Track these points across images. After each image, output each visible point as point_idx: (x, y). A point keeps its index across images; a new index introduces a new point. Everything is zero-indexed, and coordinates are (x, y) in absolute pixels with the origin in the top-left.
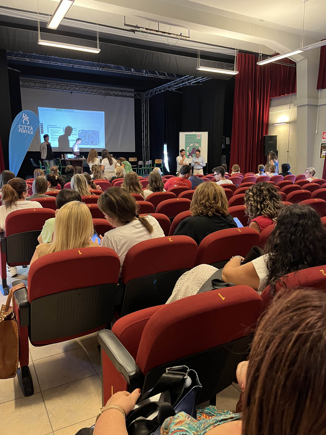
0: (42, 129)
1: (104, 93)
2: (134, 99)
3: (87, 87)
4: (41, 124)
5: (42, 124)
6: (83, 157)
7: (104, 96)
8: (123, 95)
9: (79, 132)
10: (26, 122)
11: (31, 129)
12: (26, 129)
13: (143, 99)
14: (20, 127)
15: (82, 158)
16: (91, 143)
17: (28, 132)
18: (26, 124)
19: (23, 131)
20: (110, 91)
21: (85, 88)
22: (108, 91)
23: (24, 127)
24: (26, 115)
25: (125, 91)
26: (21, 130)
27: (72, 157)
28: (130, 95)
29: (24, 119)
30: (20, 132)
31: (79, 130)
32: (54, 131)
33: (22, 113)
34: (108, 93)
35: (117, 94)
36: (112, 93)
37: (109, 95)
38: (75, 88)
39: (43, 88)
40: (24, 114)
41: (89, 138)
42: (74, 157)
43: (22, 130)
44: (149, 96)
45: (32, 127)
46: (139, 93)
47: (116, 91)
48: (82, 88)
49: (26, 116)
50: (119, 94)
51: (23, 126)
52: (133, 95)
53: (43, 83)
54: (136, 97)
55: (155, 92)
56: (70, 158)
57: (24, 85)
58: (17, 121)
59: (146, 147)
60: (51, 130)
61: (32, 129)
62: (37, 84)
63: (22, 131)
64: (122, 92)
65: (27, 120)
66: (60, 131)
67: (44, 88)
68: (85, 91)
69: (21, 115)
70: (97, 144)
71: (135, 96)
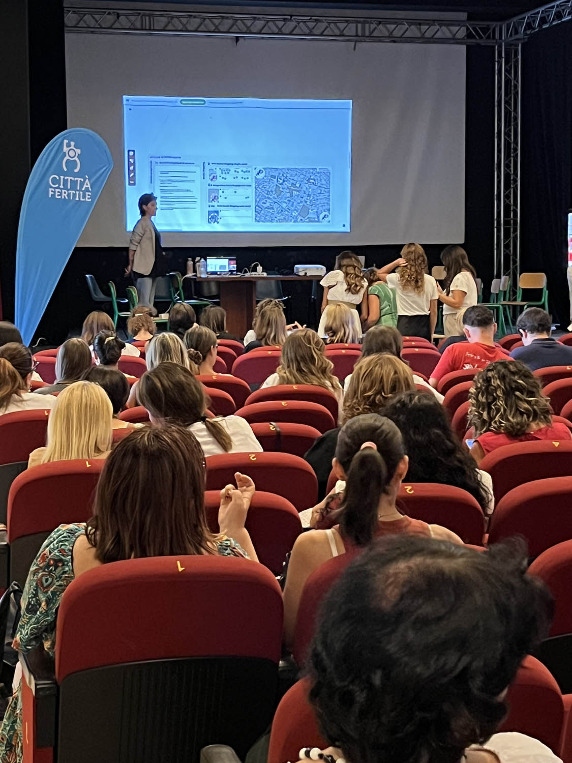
0: (132, 168)
1: (354, 34)
2: (464, 47)
3: (291, 16)
4: (129, 151)
5: (134, 151)
6: (260, 268)
7: (352, 44)
8: (423, 37)
9: (258, 177)
10: (71, 164)
11: (85, 186)
12: (69, 188)
13: (500, 47)
14: (54, 180)
15: (255, 270)
16: (299, 214)
17: (74, 195)
18: (70, 173)
19: (61, 193)
20: (373, 26)
21: (285, 20)
22: (367, 25)
23: (65, 181)
24: (72, 143)
25: (431, 22)
26: (55, 192)
27: (221, 267)
28: (449, 36)
29: (67, 157)
30: (53, 195)
31: (260, 168)
32: (170, 174)
33: (61, 139)
34: (367, 33)
35: (399, 35)
36: (382, 30)
37: (372, 38)
38: (249, 23)
39: (142, 29)
40: (66, 141)
41: (291, 196)
42: (227, 270)
43: (57, 190)
44: (520, 36)
45: (89, 180)
46: (485, 24)
47: (397, 22)
48: (273, 21)
49: (72, 147)
50: (408, 34)
51: (62, 177)
52: (462, 33)
53: (144, 15)
54: (473, 41)
55: (543, 20)
56: (215, 273)
57: (81, 24)
58: (45, 163)
59: (507, 223)
60: (162, 173)
61: (89, 186)
62: (121, 18)
63: (57, 194)
64: (420, 24)
65: (76, 158)
66: (190, 176)
67: (146, 30)
68: (284, 30)
69: (58, 144)
70: (321, 216)
71: (469, 35)
